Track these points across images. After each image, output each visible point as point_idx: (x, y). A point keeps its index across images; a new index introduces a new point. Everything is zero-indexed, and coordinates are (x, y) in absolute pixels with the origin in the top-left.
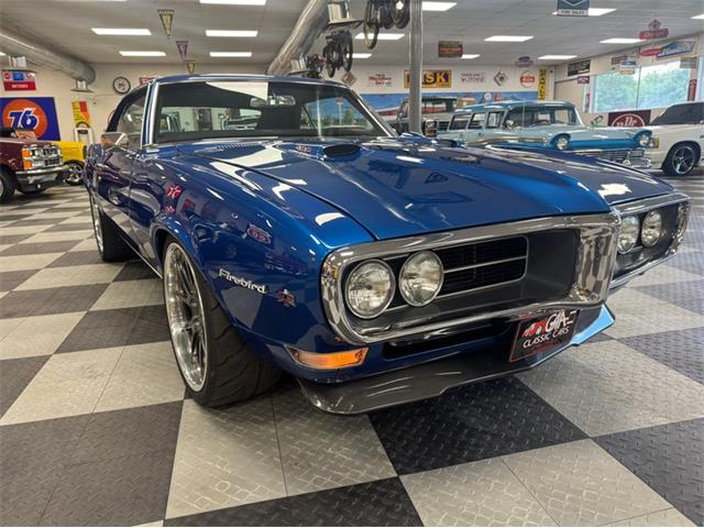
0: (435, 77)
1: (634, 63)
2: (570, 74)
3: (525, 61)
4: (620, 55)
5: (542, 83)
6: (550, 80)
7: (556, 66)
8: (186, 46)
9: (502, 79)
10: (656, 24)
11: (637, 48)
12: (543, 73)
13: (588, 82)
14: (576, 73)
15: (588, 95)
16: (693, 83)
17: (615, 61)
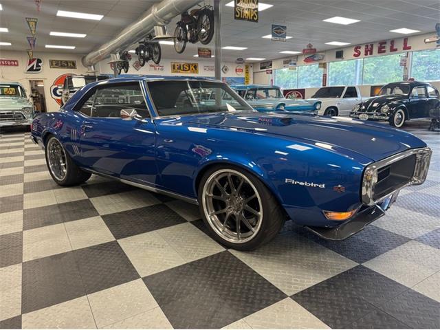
0: (189, 67)
1: (295, 64)
2: (261, 68)
3: (240, 61)
4: (288, 59)
5: (247, 72)
6: (251, 71)
7: (254, 63)
8: (34, 41)
9: (226, 70)
10: (310, 46)
11: (297, 56)
12: (247, 67)
13: (271, 73)
14: (265, 68)
15: (272, 80)
16: (325, 76)
17: (286, 62)
